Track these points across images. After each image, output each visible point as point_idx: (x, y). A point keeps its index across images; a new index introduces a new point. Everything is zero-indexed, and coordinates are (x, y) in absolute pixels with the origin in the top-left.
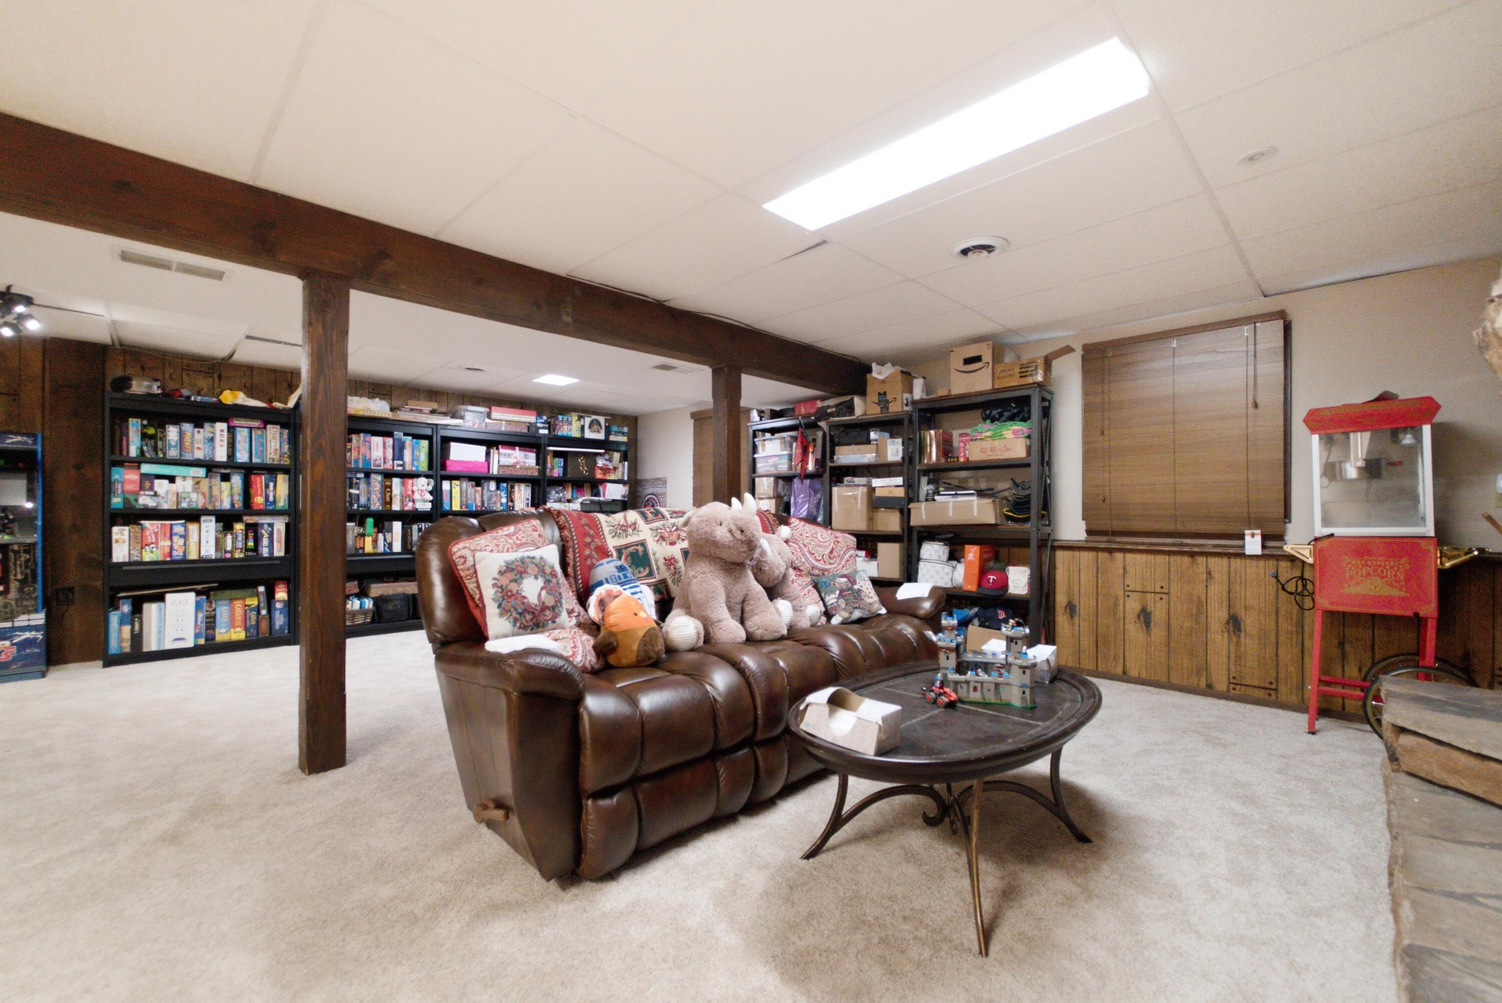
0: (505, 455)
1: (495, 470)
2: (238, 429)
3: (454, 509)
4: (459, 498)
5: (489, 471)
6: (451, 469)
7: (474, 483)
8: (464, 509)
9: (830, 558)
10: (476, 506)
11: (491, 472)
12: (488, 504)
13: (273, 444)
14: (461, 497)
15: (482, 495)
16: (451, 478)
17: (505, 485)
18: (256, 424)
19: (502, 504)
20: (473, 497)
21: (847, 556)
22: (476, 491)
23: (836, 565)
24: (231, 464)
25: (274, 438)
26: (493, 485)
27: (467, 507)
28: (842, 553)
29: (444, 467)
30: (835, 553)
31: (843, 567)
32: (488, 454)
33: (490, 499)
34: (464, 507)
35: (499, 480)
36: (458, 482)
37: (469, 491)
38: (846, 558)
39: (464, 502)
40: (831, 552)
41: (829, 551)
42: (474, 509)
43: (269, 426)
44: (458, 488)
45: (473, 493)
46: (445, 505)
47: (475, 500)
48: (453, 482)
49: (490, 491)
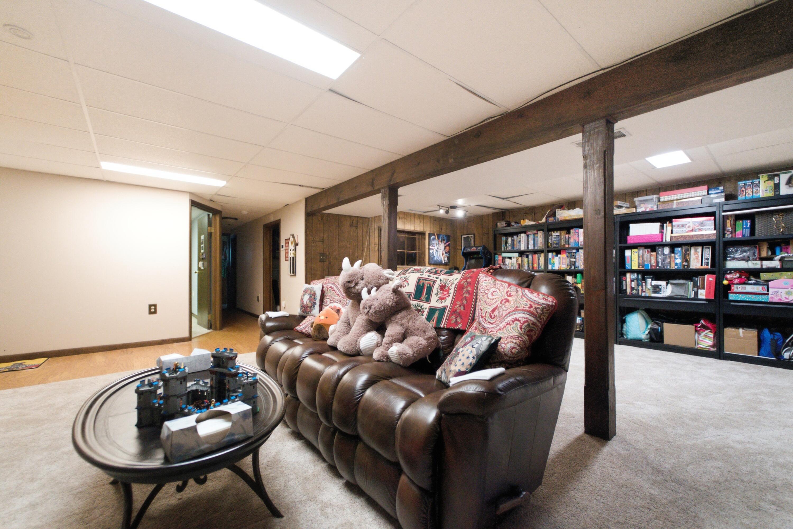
0: (678, 226)
1: (667, 239)
2: (530, 235)
3: (633, 268)
4: (637, 261)
5: (662, 241)
6: (630, 241)
7: (649, 250)
8: (641, 268)
9: (491, 316)
10: (651, 266)
11: (664, 241)
12: (662, 264)
13: (540, 240)
14: (638, 260)
15: (657, 258)
16: (632, 247)
17: (680, 249)
18: (535, 232)
19: (676, 264)
20: (649, 260)
21: (510, 319)
22: (651, 256)
23: (494, 325)
24: (528, 250)
25: (540, 237)
26: (667, 250)
27: (643, 267)
28: (505, 313)
29: (626, 241)
30: (496, 313)
31: (500, 329)
32: (662, 227)
33: (663, 260)
34: (641, 267)
35: (673, 246)
36: (636, 250)
37: (645, 256)
38: (506, 321)
39: (641, 263)
40: (493, 311)
41: (491, 309)
42: (650, 268)
43: (539, 232)
44: (636, 254)
45: (649, 257)
46: (627, 266)
47: (650, 261)
48: (633, 250)
49: (664, 254)
